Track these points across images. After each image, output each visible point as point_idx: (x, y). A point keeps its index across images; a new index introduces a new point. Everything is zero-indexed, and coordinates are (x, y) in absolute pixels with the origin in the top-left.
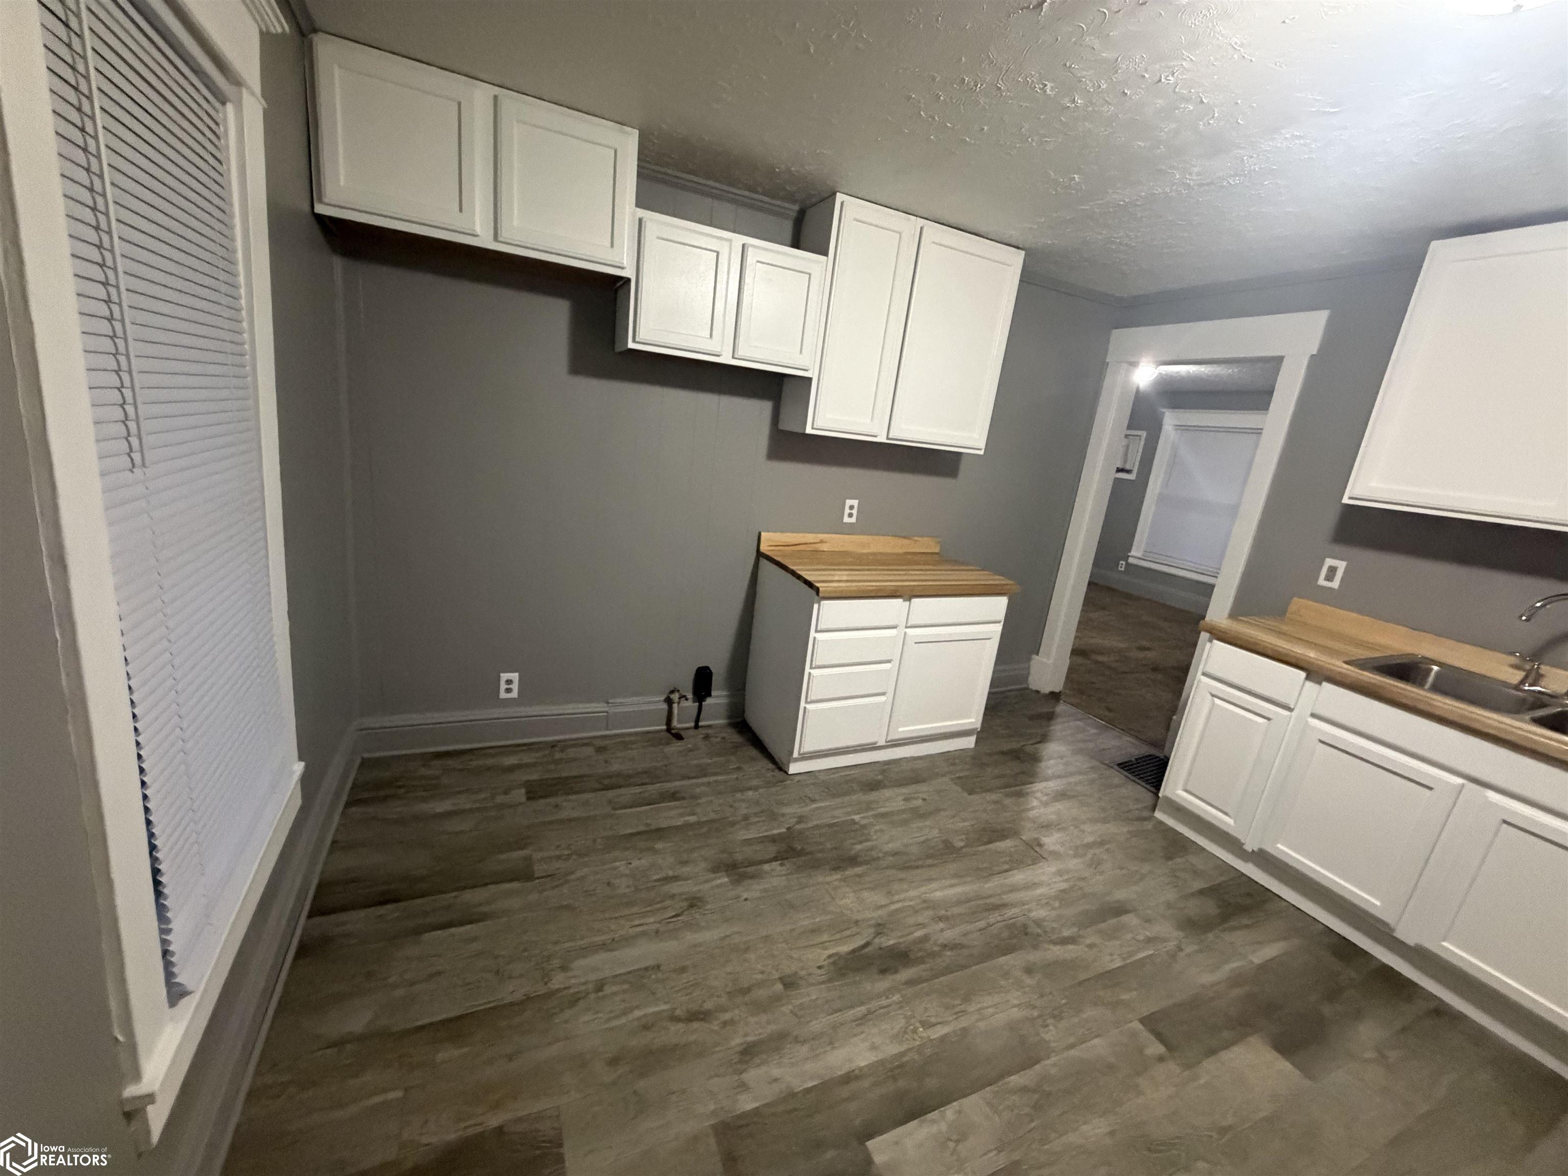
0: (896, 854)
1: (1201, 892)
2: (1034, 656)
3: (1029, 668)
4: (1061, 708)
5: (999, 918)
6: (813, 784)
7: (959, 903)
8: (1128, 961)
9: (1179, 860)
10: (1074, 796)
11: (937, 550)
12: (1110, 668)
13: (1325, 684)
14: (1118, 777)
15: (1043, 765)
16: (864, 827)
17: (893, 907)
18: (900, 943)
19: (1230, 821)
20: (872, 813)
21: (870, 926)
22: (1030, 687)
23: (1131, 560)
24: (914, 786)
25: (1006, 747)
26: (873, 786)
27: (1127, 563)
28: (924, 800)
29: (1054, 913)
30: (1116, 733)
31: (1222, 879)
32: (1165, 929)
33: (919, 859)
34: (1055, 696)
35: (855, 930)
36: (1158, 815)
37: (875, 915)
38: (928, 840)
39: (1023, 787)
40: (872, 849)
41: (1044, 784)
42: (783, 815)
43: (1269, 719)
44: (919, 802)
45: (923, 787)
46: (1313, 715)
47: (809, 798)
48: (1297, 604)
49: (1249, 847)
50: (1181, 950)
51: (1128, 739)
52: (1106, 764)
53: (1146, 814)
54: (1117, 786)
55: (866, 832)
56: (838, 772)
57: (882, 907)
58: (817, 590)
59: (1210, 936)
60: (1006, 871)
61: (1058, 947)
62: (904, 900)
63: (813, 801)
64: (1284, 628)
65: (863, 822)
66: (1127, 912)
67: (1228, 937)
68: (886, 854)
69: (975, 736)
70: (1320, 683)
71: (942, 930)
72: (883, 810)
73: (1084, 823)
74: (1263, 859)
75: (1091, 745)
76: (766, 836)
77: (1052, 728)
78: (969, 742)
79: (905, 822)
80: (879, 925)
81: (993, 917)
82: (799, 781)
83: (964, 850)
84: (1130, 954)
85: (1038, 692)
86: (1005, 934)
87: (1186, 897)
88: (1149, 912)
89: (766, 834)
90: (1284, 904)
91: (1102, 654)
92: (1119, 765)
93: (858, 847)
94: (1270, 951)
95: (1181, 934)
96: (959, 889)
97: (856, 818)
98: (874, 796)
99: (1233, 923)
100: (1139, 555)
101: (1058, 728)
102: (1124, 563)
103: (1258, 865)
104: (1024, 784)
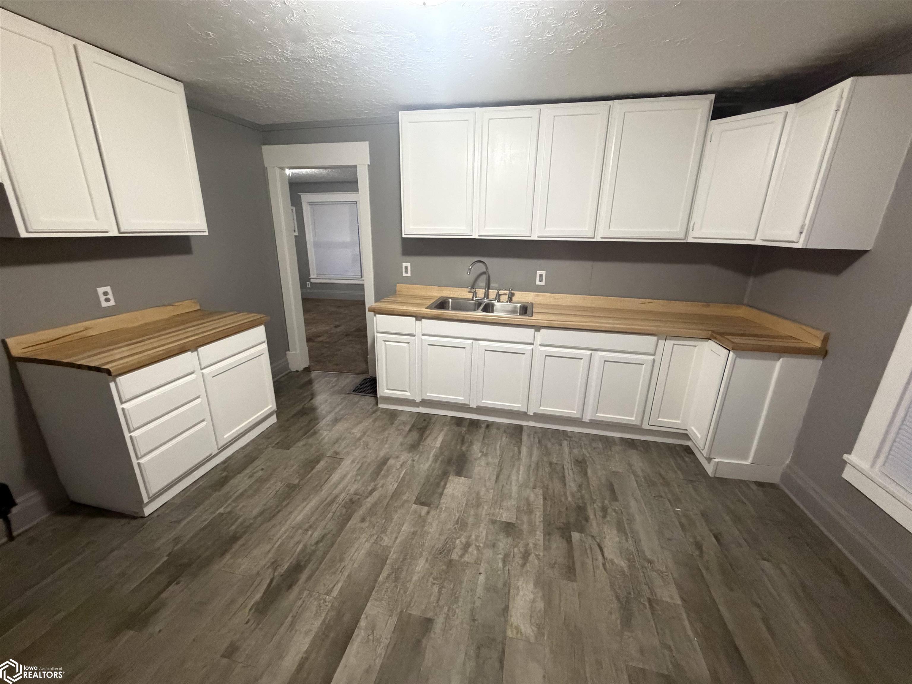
0: (261, 513)
1: (410, 430)
2: (288, 352)
3: (287, 360)
4: (314, 374)
5: (337, 505)
6: (172, 510)
7: (313, 513)
8: (399, 481)
9: (396, 422)
10: (341, 418)
11: (198, 308)
12: (327, 343)
13: (423, 320)
14: (356, 398)
15: (319, 411)
16: (230, 513)
17: (277, 545)
18: (291, 563)
19: (408, 394)
20: (231, 500)
21: (268, 568)
22: (292, 370)
23: (312, 281)
24: (250, 466)
25: (294, 411)
26: (222, 482)
27: (311, 283)
28: (262, 469)
29: (360, 483)
30: (345, 376)
31: (414, 420)
32: (405, 456)
33: (278, 506)
34: (307, 370)
35: (259, 579)
36: (380, 406)
37: (267, 559)
38: (277, 491)
39: (315, 428)
40: (244, 521)
41: (324, 420)
42: (158, 549)
43: (408, 343)
44: (260, 473)
45: (257, 463)
46: (423, 335)
47: (175, 522)
48: (399, 287)
49: (418, 401)
50: (413, 461)
51: (352, 376)
52: (348, 394)
53: (375, 409)
54: (358, 401)
55: (233, 514)
56: (189, 490)
57: (269, 551)
58: (108, 372)
59: (421, 447)
60: (328, 478)
61: (370, 498)
62: (282, 536)
63: (180, 521)
64: (399, 299)
65: (228, 509)
66: (388, 459)
67: (426, 443)
68: (255, 518)
69: (275, 414)
70: (421, 320)
71: (311, 535)
72: (238, 494)
73: (352, 429)
74: (425, 403)
75: (337, 388)
76: (152, 574)
77: (314, 388)
78: (273, 419)
79: (257, 491)
80: (273, 563)
81: (334, 507)
82: (158, 516)
83: (301, 483)
84: (398, 478)
85: (297, 371)
86: (344, 511)
87: (406, 437)
88: (396, 453)
89: (150, 573)
90: (436, 416)
91: (319, 336)
92: (354, 391)
93: (233, 527)
94: (440, 439)
95: (411, 454)
96: (309, 507)
97: (221, 510)
98: (226, 489)
99: (425, 436)
100: (313, 277)
101: (317, 386)
102: (309, 283)
103: (423, 406)
104: (314, 427)
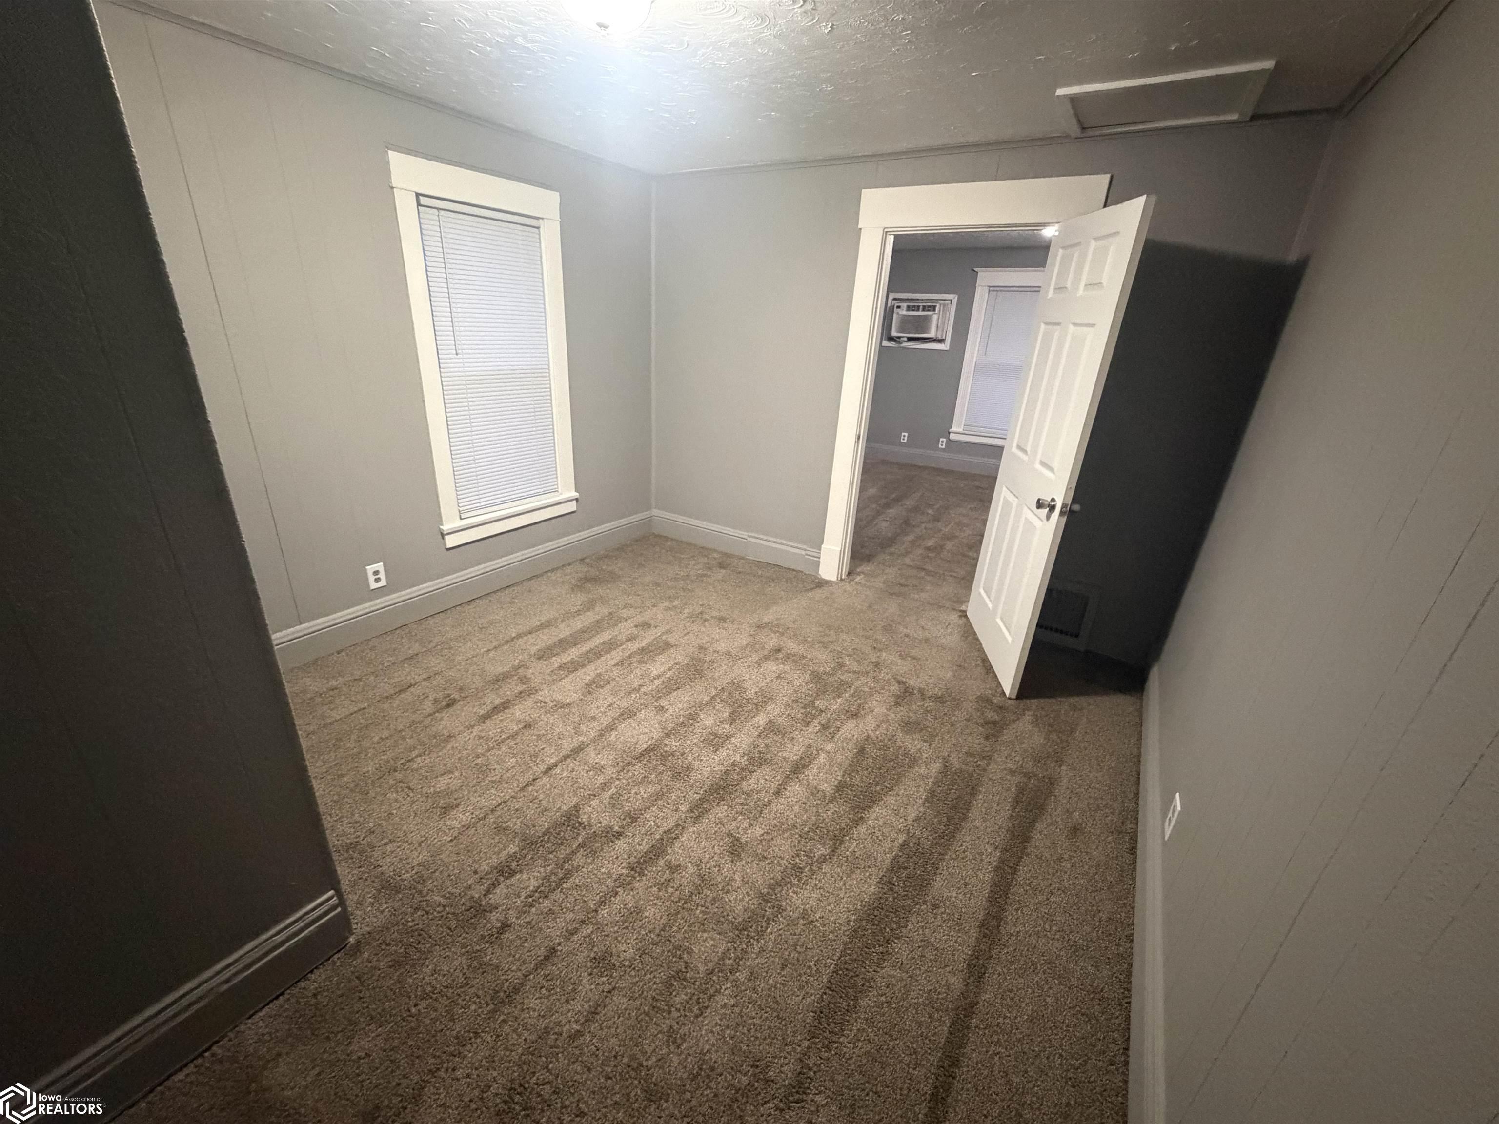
23: (953, 437)
27: (949, 440)
100: (961, 430)
102: (945, 440)
